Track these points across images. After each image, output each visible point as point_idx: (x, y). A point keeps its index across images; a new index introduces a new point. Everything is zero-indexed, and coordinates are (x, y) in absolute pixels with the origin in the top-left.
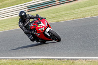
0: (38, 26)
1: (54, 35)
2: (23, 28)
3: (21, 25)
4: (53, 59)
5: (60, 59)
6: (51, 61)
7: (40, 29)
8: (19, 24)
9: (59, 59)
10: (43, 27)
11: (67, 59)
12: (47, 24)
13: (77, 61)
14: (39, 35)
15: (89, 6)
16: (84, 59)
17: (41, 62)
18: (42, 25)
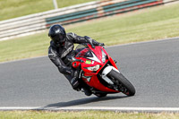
0: (87, 62)
1: (120, 82)
2: (58, 61)
3: (54, 54)
4: (111, 111)
5: (126, 112)
6: (109, 115)
7: (89, 69)
8: (50, 52)
9: (123, 111)
10: (96, 63)
11: (140, 112)
12: (107, 58)
13: (158, 115)
14: (88, 79)
15: (162, 19)
16: (171, 112)
17: (91, 115)
18: (95, 58)
